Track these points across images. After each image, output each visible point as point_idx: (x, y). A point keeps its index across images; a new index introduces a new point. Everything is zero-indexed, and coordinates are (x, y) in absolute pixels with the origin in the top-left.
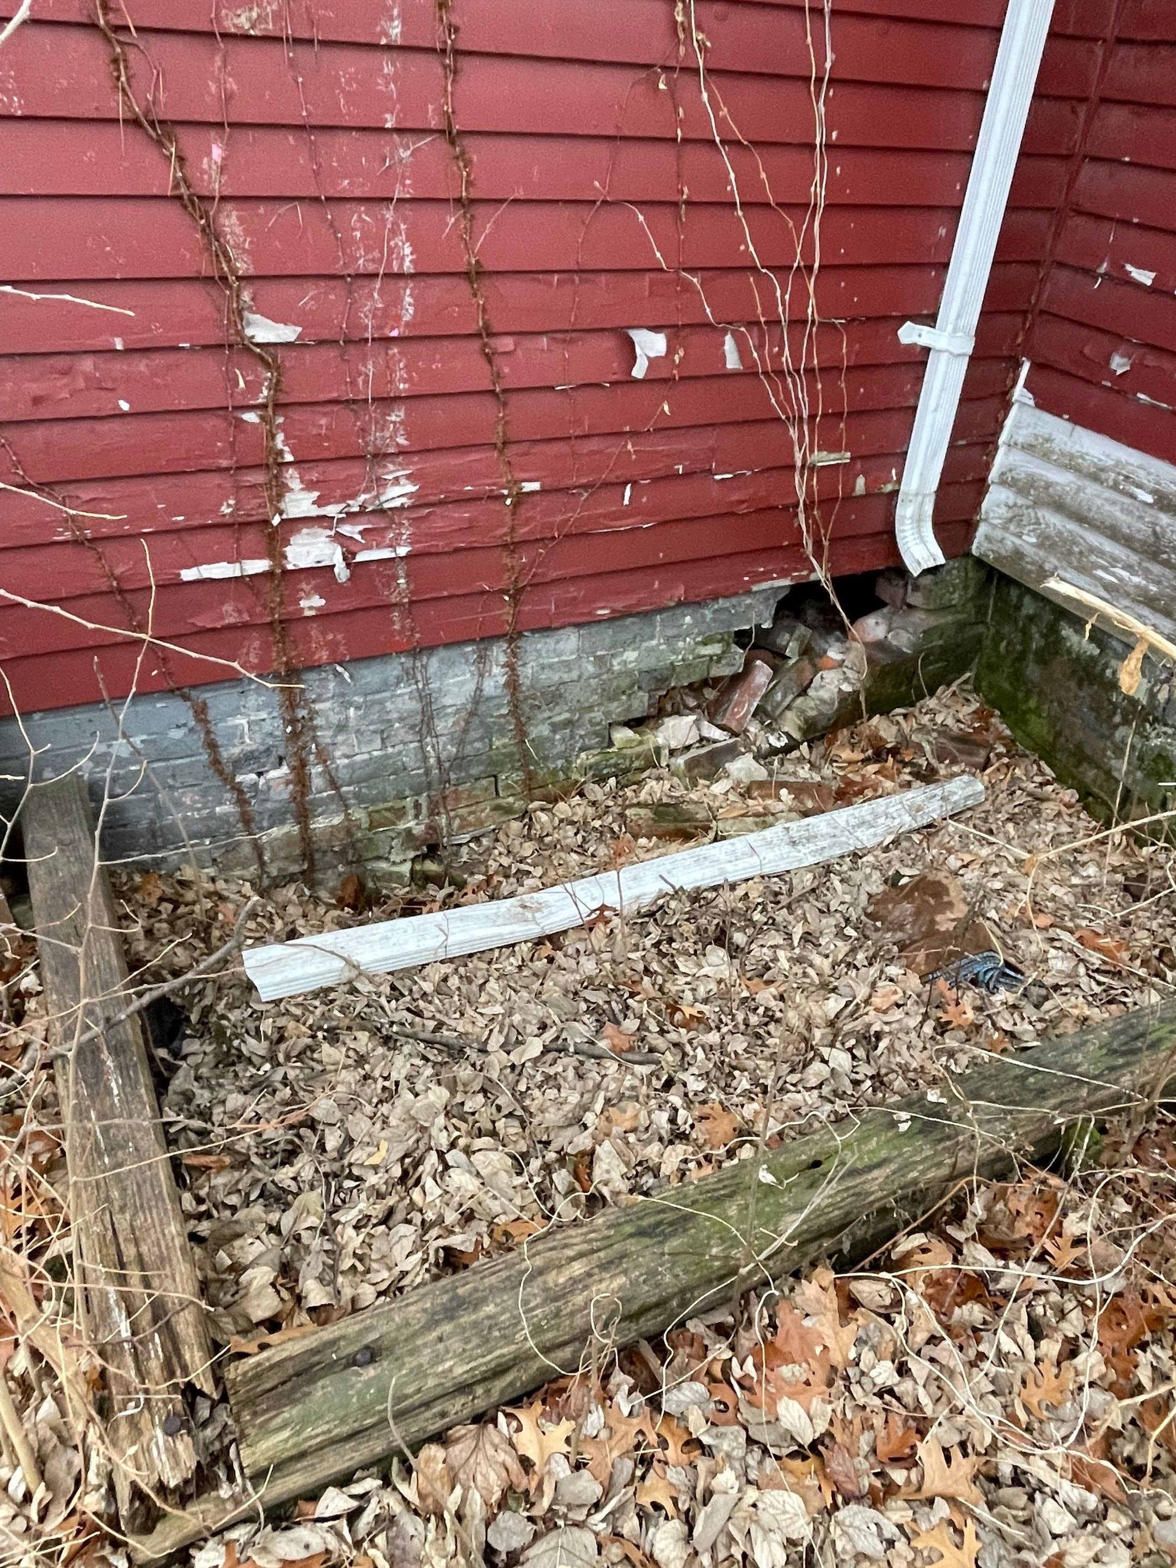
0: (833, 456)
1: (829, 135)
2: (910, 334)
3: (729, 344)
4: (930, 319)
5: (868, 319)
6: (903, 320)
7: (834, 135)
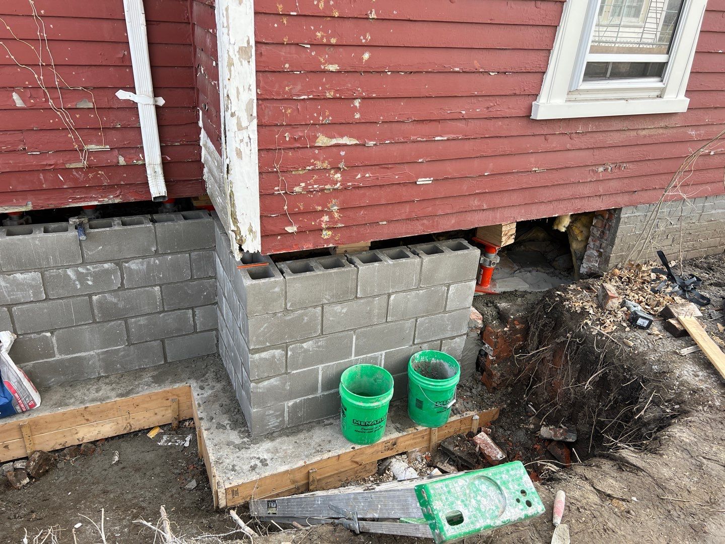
0: (98, 147)
1: (39, 12)
2: (122, 95)
3: (15, 96)
4: (132, 89)
5: (94, 88)
6: (118, 89)
7: (42, 12)
